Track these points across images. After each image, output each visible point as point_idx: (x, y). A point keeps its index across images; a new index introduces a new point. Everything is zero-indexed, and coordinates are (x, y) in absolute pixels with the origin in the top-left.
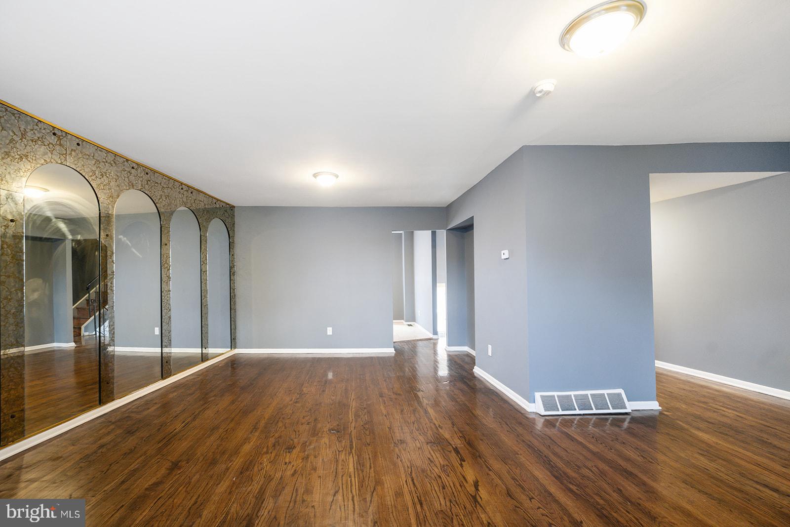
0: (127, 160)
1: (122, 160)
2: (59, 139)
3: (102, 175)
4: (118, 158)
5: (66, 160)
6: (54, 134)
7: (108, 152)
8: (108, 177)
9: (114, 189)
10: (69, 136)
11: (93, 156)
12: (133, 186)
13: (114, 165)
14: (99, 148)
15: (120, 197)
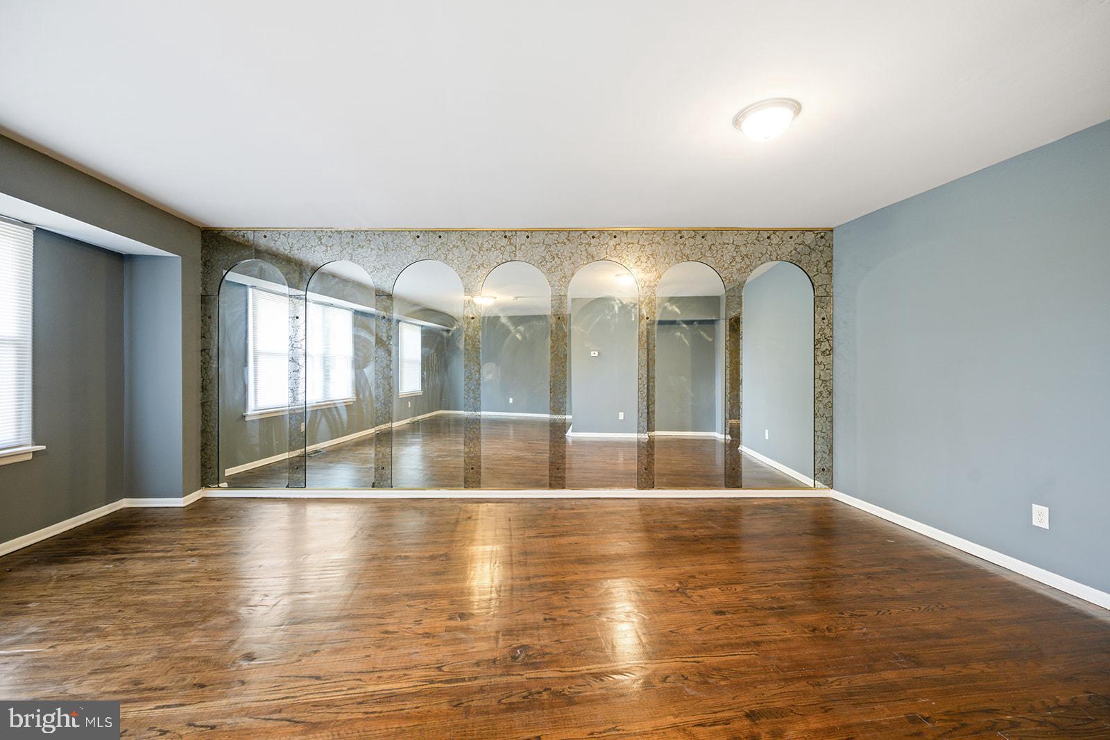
0: (585, 232)
1: (578, 234)
2: (510, 239)
3: (553, 258)
4: (573, 234)
5: (515, 256)
6: (506, 237)
7: (560, 231)
8: (559, 258)
9: (568, 268)
10: (519, 233)
11: (543, 243)
12: (593, 257)
13: (568, 242)
14: (549, 232)
15: (575, 276)
